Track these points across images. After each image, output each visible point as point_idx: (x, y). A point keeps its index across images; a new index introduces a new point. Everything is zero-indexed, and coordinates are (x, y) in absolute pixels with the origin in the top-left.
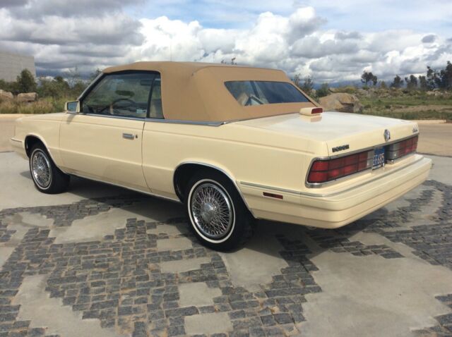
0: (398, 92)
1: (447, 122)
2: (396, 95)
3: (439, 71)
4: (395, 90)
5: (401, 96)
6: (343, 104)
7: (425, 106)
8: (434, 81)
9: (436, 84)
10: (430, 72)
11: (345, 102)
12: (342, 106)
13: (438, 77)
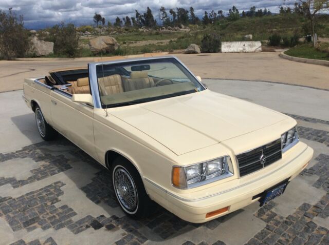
0: (122, 30)
1: (169, 53)
2: (120, 32)
3: (143, 14)
4: (120, 29)
5: (125, 32)
7: (146, 41)
8: (140, 21)
9: (142, 23)
10: (138, 14)
11: (108, 43)
12: (106, 46)
13: (143, 18)
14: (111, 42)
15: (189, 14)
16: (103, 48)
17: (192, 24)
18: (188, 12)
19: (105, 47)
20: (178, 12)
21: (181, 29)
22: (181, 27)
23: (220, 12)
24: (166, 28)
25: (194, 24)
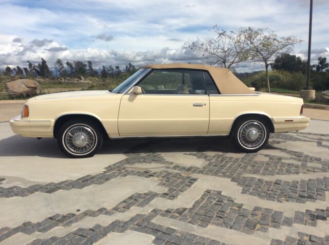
6: (28, 87)
8: (34, 71)
9: (36, 74)
11: (30, 86)
12: (27, 89)
13: (37, 69)
14: (33, 86)
15: (87, 68)
16: (24, 92)
17: (91, 76)
18: (86, 65)
19: (25, 90)
20: (75, 66)
21: (81, 81)
22: (81, 79)
23: (117, 67)
24: (65, 79)
25: (93, 76)
